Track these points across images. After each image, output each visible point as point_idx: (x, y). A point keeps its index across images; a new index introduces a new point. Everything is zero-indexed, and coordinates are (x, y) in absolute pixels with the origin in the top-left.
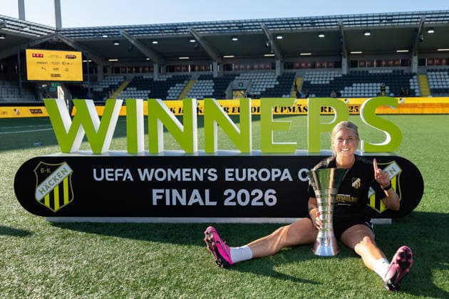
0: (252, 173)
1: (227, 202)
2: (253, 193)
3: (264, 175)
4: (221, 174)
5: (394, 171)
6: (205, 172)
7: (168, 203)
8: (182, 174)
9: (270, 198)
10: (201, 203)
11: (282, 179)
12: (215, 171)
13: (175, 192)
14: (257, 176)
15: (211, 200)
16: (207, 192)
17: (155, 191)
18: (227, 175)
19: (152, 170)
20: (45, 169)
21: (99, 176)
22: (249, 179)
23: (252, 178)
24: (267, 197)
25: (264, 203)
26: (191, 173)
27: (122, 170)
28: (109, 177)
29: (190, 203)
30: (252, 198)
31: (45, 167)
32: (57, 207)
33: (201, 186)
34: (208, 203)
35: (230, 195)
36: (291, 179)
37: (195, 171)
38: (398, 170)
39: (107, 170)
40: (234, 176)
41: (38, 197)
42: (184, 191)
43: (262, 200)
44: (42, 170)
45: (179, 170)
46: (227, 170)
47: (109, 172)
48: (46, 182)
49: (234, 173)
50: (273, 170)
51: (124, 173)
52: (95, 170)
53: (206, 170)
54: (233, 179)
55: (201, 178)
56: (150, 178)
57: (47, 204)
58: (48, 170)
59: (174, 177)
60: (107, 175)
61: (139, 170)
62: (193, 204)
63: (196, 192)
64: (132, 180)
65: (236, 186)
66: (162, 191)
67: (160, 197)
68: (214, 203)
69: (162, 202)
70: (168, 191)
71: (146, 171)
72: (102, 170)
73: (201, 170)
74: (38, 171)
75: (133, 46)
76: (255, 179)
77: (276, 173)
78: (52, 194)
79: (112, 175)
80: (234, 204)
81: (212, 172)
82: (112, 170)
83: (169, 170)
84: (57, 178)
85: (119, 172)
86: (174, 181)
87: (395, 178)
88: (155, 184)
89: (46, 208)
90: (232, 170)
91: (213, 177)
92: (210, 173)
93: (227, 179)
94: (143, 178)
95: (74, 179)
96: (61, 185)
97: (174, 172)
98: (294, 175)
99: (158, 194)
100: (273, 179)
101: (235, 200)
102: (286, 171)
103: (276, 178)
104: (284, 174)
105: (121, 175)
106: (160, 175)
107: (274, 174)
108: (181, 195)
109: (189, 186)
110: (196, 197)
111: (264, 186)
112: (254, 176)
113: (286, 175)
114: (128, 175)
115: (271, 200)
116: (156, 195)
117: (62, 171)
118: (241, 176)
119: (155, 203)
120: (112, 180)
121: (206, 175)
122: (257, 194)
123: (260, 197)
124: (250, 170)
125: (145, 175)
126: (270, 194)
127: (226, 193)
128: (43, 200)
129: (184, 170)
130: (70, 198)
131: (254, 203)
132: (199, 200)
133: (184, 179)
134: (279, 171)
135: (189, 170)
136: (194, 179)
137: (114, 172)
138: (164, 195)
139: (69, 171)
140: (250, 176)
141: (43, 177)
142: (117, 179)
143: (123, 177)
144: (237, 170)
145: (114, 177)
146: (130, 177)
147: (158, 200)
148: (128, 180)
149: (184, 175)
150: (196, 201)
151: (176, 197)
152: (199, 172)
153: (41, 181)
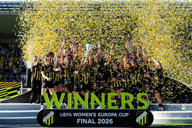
0: (106, 114)
1: (99, 123)
2: (106, 120)
3: (109, 115)
4: (97, 115)
5: (145, 114)
7: (82, 123)
8: (86, 115)
9: (111, 121)
10: (91, 123)
11: (114, 116)
12: (95, 113)
14: (107, 115)
15: (94, 122)
16: (93, 119)
17: (78, 119)
18: (99, 115)
19: (77, 113)
21: (62, 115)
22: (105, 116)
24: (110, 121)
26: (89, 114)
28: (65, 115)
29: (88, 123)
30: (106, 121)
32: (49, 124)
33: (91, 118)
34: (93, 123)
35: (99, 120)
37: (90, 113)
38: (147, 113)
39: (64, 113)
40: (101, 115)
41: (44, 121)
42: (86, 119)
43: (109, 122)
44: (45, 113)
45: (85, 114)
46: (99, 113)
47: (65, 114)
49: (101, 114)
50: (112, 113)
51: (69, 114)
52: (61, 113)
54: (100, 116)
55: (91, 116)
56: (77, 116)
57: (46, 123)
58: (47, 113)
59: (84, 115)
60: (64, 115)
61: (74, 113)
63: (90, 120)
65: (101, 118)
66: (80, 119)
67: (80, 121)
68: (95, 123)
69: (80, 122)
70: (82, 119)
71: (76, 113)
72: (63, 113)
74: (44, 113)
76: (107, 116)
77: (113, 114)
78: (48, 120)
80: (101, 123)
82: (66, 113)
83: (82, 113)
84: (50, 115)
86: (84, 116)
87: (146, 116)
88: (78, 117)
91: (95, 115)
92: (94, 114)
93: (99, 116)
94: (75, 116)
95: (54, 116)
96: (51, 118)
97: (84, 114)
98: (118, 115)
99: (79, 120)
100: (112, 116)
101: (101, 122)
102: (115, 114)
106: (80, 115)
107: (112, 114)
109: (88, 118)
110: (90, 121)
111: (109, 118)
112: (106, 115)
113: (115, 115)
115: (111, 122)
118: (103, 115)
119: (78, 123)
121: (93, 115)
122: (107, 120)
124: (105, 113)
125: (75, 115)
126: (111, 120)
127: (98, 120)
129: (87, 113)
130: (53, 121)
131: (106, 123)
132: (91, 122)
133: (87, 116)
136: (89, 116)
137: (66, 114)
138: (81, 120)
139: (53, 113)
140: (105, 115)
145: (66, 115)
146: (71, 115)
147: (79, 122)
148: (70, 116)
149: (87, 115)
150: (90, 122)
151: (84, 121)
152: (91, 114)
153: (45, 116)
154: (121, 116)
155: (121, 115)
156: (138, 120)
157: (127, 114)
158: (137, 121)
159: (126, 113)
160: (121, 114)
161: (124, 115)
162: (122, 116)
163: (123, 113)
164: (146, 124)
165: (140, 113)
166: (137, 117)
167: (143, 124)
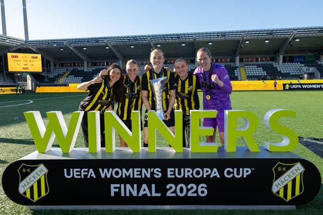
0: (189, 171)
1: (169, 194)
2: (189, 187)
3: (198, 173)
4: (164, 173)
5: (299, 170)
6: (152, 171)
7: (123, 195)
8: (134, 173)
9: (202, 190)
10: (149, 195)
11: (211, 176)
12: (159, 170)
13: (128, 186)
14: (192, 174)
15: (156, 192)
16: (153, 186)
17: (113, 186)
18: (169, 173)
19: (111, 170)
20: (26, 169)
21: (69, 174)
22: (186, 176)
23: (188, 176)
24: (200, 190)
25: (198, 194)
26: (141, 172)
27: (87, 170)
28: (77, 175)
29: (140, 195)
30: (188, 190)
31: (26, 168)
32: (36, 198)
33: (149, 181)
34: (154, 194)
35: (171, 188)
36: (218, 176)
37: (144, 170)
38: (302, 169)
39: (75, 170)
40: (174, 174)
41: (21, 190)
42: (135, 186)
43: (196, 192)
44: (24, 170)
45: (131, 170)
46: (169, 170)
47: (77, 171)
48: (27, 179)
49: (174, 171)
50: (205, 170)
51: (88, 172)
52: (65, 170)
53: (152, 169)
54: (173, 176)
55: (149, 176)
56: (109, 176)
57: (28, 195)
58: (29, 170)
59: (128, 174)
60: (75, 173)
61: (100, 170)
62: (143, 195)
63: (144, 186)
64: (95, 177)
65: (176, 181)
66: (118, 185)
67: (117, 190)
68: (159, 195)
69: (118, 194)
70: (123, 186)
71: (106, 170)
72: (71, 170)
73: (149, 169)
74: (21, 170)
75: (72, 51)
76: (191, 176)
77: (207, 172)
78: (32, 188)
79: (79, 173)
80: (174, 195)
81: (157, 171)
82: (79, 170)
83: (124, 170)
84: (36, 176)
85: (84, 171)
86: (128, 177)
87: (299, 175)
88: (113, 180)
89: (27, 199)
90: (173, 169)
91: (158, 175)
92: (155, 172)
93: (169, 176)
94: (103, 176)
95: (49, 177)
96: (39, 182)
97: (128, 171)
98: (221, 172)
99: (115, 188)
100: (205, 176)
101: (175, 192)
102: (215, 170)
103: (207, 176)
104: (213, 172)
105: (86, 173)
106: (117, 173)
107: (205, 172)
108: (133, 188)
109: (139, 182)
110: (144, 190)
111: (197, 182)
112: (190, 174)
113: (215, 173)
114: (91, 174)
115: (203, 192)
116: (113, 189)
117: (40, 171)
118: (180, 174)
119: (113, 195)
120: (79, 177)
121: (152, 173)
122: (192, 188)
123: (195, 189)
124: (186, 170)
125: (105, 173)
126: (202, 187)
127: (168, 187)
128: (25, 193)
129: (136, 170)
130: (46, 191)
131: (190, 194)
132: (147, 192)
133: (136, 176)
134: (209, 170)
135: (140, 169)
136: (143, 176)
137: (80, 172)
138: (120, 188)
139: (46, 171)
140: (187, 174)
141: (25, 175)
142: (83, 177)
143: (87, 175)
144: (177, 170)
145: (80, 175)
146: (93, 175)
147: (115, 192)
148: (91, 177)
149: (136, 173)
150: (145, 193)
151: (130, 190)
152: (147, 171)
153: (23, 178)
154: (232, 175)
155: (230, 173)
156: (277, 187)
157: (246, 172)
158: (275, 189)
159: (245, 169)
160: (232, 170)
161: (238, 174)
162: (234, 176)
163: (235, 169)
164: (298, 196)
165: (284, 169)
166: (276, 179)
167: (292, 196)
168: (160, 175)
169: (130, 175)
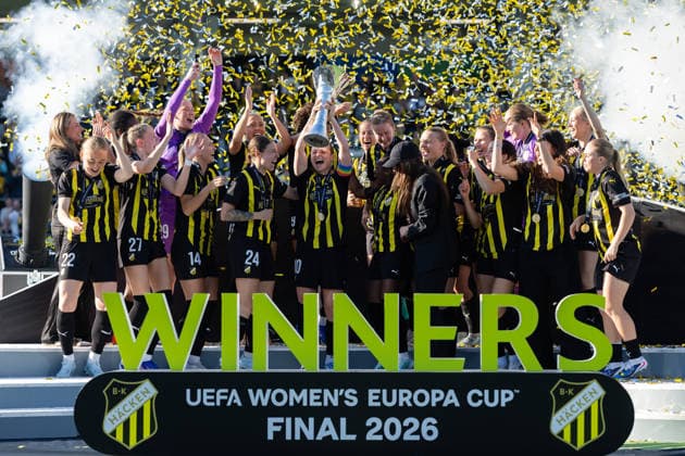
0: (405, 395)
1: (370, 436)
2: (406, 423)
3: (421, 398)
4: (363, 397)
5: (596, 393)
6: (341, 393)
7: (288, 437)
8: (308, 397)
9: (429, 429)
10: (335, 437)
11: (445, 404)
12: (354, 392)
13: (299, 422)
14: (412, 400)
15: (348, 433)
16: (343, 421)
17: (271, 421)
18: (371, 398)
19: (269, 391)
20: (119, 389)
21: (194, 398)
22: (401, 404)
23: (405, 403)
24: (425, 430)
25: (421, 437)
26: (322, 395)
27: (226, 391)
28: (209, 401)
29: (319, 437)
30: (404, 429)
31: (119, 386)
32: (133, 442)
33: (335, 413)
34: (344, 437)
35: (374, 425)
36: (457, 404)
37: (327, 392)
38: (601, 392)
39: (206, 391)
40: (380, 400)
41: (108, 428)
42: (311, 421)
43: (418, 432)
44: (115, 391)
45: (304, 392)
46: (371, 392)
47: (209, 394)
48: (120, 406)
49: (380, 395)
50: (434, 392)
51: (228, 394)
52: (188, 391)
53: (342, 391)
54: (378, 404)
55: (335, 403)
56: (264, 403)
57: (119, 438)
58: (123, 391)
59: (298, 401)
60: (206, 397)
61: (250, 391)
62: (324, 438)
63: (327, 421)
64: (240, 404)
65: (383, 413)
66: (281, 420)
67: (278, 429)
68: (353, 437)
69: (280, 435)
70: (289, 420)
71: (260, 392)
72: (199, 391)
73: (336, 391)
74: (109, 392)
76: (409, 404)
77: (438, 395)
78: (126, 424)
79: (212, 397)
80: (380, 438)
81: (351, 394)
82: (213, 391)
83: (292, 392)
84: (136, 401)
85: (222, 394)
86: (298, 406)
87: (597, 403)
88: (272, 410)
89: (117, 443)
90: (378, 391)
91: (351, 401)
92: (347, 395)
93: (371, 404)
94: (254, 403)
95: (159, 404)
96: (140, 412)
97: (298, 393)
98: (462, 397)
99: (275, 424)
100: (434, 404)
101: (381, 432)
102: (451, 392)
103: (437, 403)
104: (448, 396)
105: (225, 397)
106: (279, 398)
107: (435, 397)
108: (307, 426)
109: (319, 414)
110: (327, 429)
111: (421, 414)
112: (407, 399)
113: (451, 398)
114: (234, 398)
115: (430, 433)
116: (272, 426)
117: (143, 393)
118: (390, 399)
119: (270, 437)
120: (213, 404)
121: (342, 398)
122: (411, 425)
123: (415, 428)
124: (402, 392)
125: (258, 397)
126: (430, 424)
127: (369, 423)
128: (114, 433)
129: (312, 391)
130: (152, 429)
131: (408, 436)
132: (332, 432)
133: (312, 404)
134: (441, 393)
135: (319, 391)
136: (326, 404)
137: (215, 394)
138: (283, 425)
139: (153, 392)
140: (402, 400)
141: (116, 400)
142: (218, 404)
143: (226, 401)
144: (385, 391)
145: (215, 400)
146: (238, 402)
147: (275, 433)
148: (234, 404)
149: (312, 397)
150: (328, 433)
151: (302, 428)
152: (333, 394)
154: (480, 402)
155: (478, 398)
156: (559, 423)
157: (505, 397)
158: (555, 428)
159: (504, 392)
160: (480, 394)
161: (491, 400)
162: (484, 403)
163: (487, 392)
164: (596, 441)
165: (570, 392)
166: (557, 410)
167: (585, 441)
168: (356, 400)
169: (301, 401)
